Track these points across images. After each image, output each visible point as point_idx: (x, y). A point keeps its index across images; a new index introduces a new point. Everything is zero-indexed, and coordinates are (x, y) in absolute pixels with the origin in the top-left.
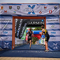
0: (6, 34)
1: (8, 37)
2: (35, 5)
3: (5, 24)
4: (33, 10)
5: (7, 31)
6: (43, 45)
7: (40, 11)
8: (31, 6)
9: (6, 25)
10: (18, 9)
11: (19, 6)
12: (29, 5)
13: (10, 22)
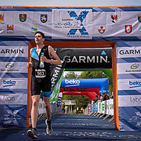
0: (11, 88)
1: (17, 94)
2: (87, 10)
3: (9, 60)
4: (82, 25)
5: (12, 80)
6: (105, 115)
7: (102, 27)
8: (78, 13)
9: (12, 63)
10: (44, 21)
11: (44, 13)
12: (72, 10)
13: (23, 55)
